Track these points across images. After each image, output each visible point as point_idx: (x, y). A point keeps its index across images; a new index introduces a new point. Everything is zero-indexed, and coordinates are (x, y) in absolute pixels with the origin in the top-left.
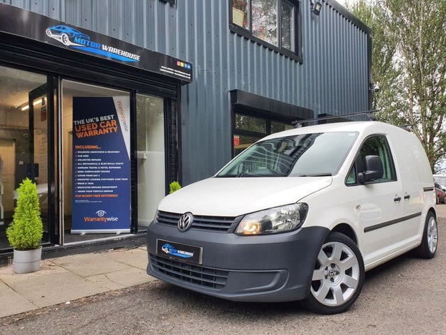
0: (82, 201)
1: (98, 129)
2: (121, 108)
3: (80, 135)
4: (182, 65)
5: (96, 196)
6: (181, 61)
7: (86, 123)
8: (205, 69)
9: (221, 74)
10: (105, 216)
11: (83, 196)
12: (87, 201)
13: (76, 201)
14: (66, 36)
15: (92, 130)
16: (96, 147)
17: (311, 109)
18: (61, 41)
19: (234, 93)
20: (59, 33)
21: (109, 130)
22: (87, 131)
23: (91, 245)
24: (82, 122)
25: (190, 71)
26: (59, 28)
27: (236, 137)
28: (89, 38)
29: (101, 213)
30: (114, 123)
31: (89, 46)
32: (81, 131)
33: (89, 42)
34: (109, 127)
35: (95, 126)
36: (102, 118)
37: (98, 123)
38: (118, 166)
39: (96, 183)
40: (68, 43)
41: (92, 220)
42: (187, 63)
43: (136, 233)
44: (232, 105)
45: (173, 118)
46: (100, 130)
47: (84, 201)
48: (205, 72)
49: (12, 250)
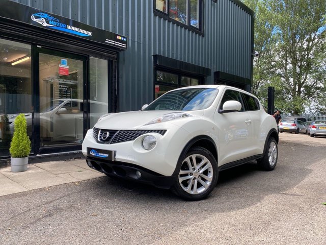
4: (120, 38)
6: (119, 36)
8: (136, 40)
9: (147, 44)
14: (44, 20)
17: (209, 68)
18: (41, 23)
19: (155, 56)
20: (39, 18)
23: (60, 155)
25: (126, 42)
26: (40, 15)
27: (157, 86)
28: (59, 21)
31: (59, 26)
33: (58, 23)
40: (45, 24)
42: (124, 37)
44: (154, 65)
45: (114, 73)
48: (136, 43)
49: (10, 157)
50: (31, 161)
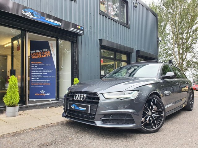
0: (34, 86)
1: (42, 55)
2: (52, 46)
3: (33, 57)
4: (79, 27)
5: (40, 84)
6: (79, 26)
7: (36, 52)
8: (89, 30)
9: (96, 32)
10: (44, 93)
11: (35, 84)
12: (36, 86)
13: (31, 86)
14: (30, 13)
15: (39, 55)
16: (41, 63)
17: (133, 48)
18: (28, 15)
19: (101, 40)
20: (27, 12)
21: (47, 55)
22: (37, 56)
23: (39, 105)
24: (34, 51)
25: (83, 30)
26: (27, 10)
27: (102, 59)
28: (40, 14)
29: (43, 91)
30: (49, 52)
31: (40, 18)
32: (34, 56)
33: (40, 16)
34: (46, 54)
35: (40, 53)
36: (43, 50)
37: (42, 52)
38: (50, 71)
39: (40, 79)
40: (31, 17)
41: (38, 94)
42: (82, 27)
43: (59, 100)
44: (100, 46)
45: (75, 50)
46: (43, 55)
47: (35, 86)
48: (89, 31)
50: (20, 109)
